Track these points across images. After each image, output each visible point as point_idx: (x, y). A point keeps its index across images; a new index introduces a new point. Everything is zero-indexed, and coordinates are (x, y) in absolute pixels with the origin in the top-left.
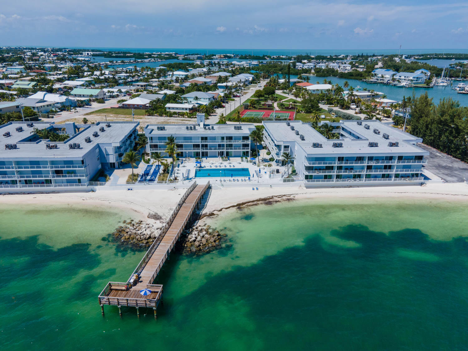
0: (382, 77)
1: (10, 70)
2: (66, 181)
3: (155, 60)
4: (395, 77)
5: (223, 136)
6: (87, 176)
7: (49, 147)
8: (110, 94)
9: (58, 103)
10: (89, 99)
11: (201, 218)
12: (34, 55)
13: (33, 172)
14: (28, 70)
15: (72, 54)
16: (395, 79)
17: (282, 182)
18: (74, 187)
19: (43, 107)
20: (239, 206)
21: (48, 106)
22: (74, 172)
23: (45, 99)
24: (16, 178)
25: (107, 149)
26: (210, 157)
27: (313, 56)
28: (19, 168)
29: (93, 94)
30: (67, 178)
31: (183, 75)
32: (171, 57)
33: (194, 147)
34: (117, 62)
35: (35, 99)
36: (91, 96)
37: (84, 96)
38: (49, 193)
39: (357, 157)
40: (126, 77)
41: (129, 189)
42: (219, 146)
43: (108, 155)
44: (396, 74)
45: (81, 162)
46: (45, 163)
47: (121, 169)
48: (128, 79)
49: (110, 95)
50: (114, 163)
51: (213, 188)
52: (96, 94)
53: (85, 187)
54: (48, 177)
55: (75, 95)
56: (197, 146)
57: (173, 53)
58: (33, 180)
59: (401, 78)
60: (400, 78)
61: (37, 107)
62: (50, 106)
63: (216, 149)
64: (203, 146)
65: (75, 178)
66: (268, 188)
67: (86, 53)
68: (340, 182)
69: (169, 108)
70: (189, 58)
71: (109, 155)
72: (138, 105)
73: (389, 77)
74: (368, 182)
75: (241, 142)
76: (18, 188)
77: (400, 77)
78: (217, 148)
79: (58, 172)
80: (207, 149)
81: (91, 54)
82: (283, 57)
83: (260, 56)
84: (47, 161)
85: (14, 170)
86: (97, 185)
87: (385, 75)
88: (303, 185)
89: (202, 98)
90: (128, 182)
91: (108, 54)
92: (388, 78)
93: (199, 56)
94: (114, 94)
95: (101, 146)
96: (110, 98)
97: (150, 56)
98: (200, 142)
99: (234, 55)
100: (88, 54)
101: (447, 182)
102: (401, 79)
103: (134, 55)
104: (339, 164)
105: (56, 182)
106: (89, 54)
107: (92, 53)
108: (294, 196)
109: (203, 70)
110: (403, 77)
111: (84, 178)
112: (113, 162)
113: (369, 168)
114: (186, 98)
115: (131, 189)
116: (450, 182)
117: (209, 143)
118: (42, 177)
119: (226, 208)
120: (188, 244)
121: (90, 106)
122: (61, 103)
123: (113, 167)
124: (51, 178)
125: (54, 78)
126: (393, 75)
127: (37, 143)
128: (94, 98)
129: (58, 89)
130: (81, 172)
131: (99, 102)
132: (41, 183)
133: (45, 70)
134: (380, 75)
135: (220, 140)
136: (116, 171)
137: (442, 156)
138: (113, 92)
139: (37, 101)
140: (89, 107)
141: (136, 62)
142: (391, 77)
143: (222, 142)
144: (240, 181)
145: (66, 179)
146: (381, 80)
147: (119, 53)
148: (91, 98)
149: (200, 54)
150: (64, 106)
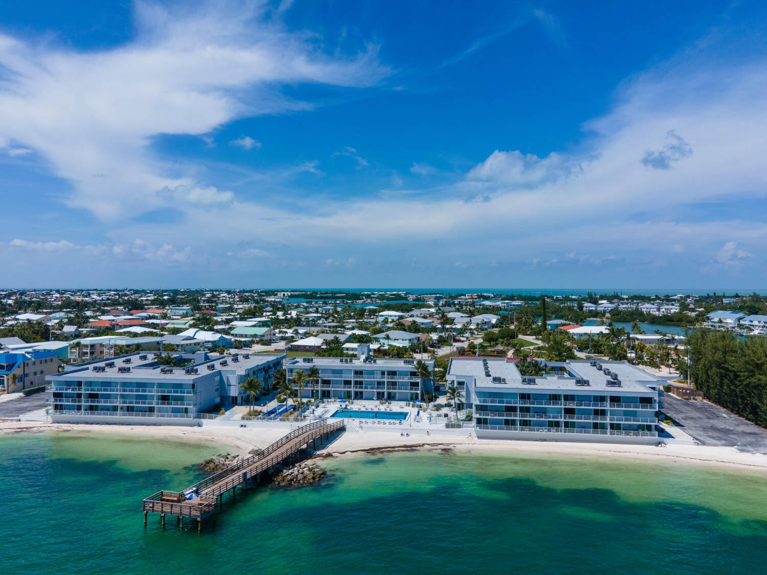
0: (720, 321)
1: (174, 311)
2: (171, 409)
3: (372, 300)
4: (742, 322)
5: (383, 369)
6: (195, 405)
7: (164, 371)
8: (281, 335)
9: (208, 342)
10: (252, 340)
11: (313, 457)
12: (214, 296)
13: (138, 397)
14: (195, 310)
15: (263, 296)
16: (742, 325)
17: (444, 428)
18: (178, 419)
19: (189, 345)
20: (371, 451)
21: (195, 344)
22: (181, 399)
23: (195, 337)
24: (118, 403)
25: (229, 377)
26: (366, 399)
27: (625, 297)
28: (124, 391)
29: (258, 333)
30: (172, 406)
31: (395, 316)
32: (398, 298)
33: (345, 384)
34: (316, 303)
35: (182, 336)
36: (255, 336)
37: (246, 336)
38: (149, 425)
39: (550, 395)
40: (316, 319)
41: (242, 426)
42: (379, 383)
43: (229, 385)
44: (744, 318)
45: (191, 386)
46: (151, 385)
47: (244, 405)
48: (318, 321)
49: (282, 337)
50: (236, 398)
51: (347, 430)
52: (261, 333)
53: (190, 420)
54: (152, 404)
55: (236, 335)
56: (347, 383)
57: (402, 294)
58: (136, 406)
59: (753, 324)
60: (751, 324)
61: (182, 345)
62: (198, 345)
63: (372, 388)
64: (356, 382)
65: (181, 406)
66: (424, 435)
67: (282, 293)
68: (527, 433)
69: (347, 349)
70: (423, 298)
71: (231, 385)
72: (310, 347)
73: (733, 322)
74: (569, 435)
75: (407, 379)
76: (118, 416)
77: (752, 321)
78: (376, 386)
79: (164, 399)
80: (362, 388)
81: (287, 294)
82: (573, 297)
83: (537, 296)
84: (154, 383)
85: (118, 393)
86: (204, 418)
87: (725, 319)
88: (474, 434)
89: (400, 339)
90: (243, 418)
91: (312, 295)
92: (731, 323)
93: (438, 295)
94: (287, 335)
95: (223, 373)
96: (281, 340)
97: (368, 296)
98: (352, 378)
99: (494, 295)
100: (284, 295)
101: (704, 443)
102: (753, 326)
103: (347, 295)
104: (522, 404)
105: (160, 410)
106: (286, 295)
107: (289, 294)
108: (454, 445)
109: (429, 311)
110: (756, 323)
111: (191, 407)
112: (234, 395)
113: (569, 412)
114: (379, 339)
115: (245, 426)
116: (709, 445)
117: (365, 379)
118: (145, 403)
119: (352, 452)
120: (280, 478)
121: (250, 347)
122: (212, 342)
123: (234, 402)
124: (155, 406)
125: (222, 319)
126: (739, 319)
127: (154, 369)
128: (258, 339)
129: (220, 330)
130: (189, 399)
131: (264, 344)
132: (142, 411)
133: (216, 311)
134: (716, 320)
135: (379, 376)
136: (236, 407)
137: (729, 418)
138: (286, 332)
139: (184, 338)
140: (248, 349)
141: (344, 303)
142: (735, 322)
143: (382, 378)
144: (387, 424)
145: (172, 408)
146: (719, 327)
147: (327, 293)
148: (254, 339)
149: (442, 294)
150: (216, 346)
